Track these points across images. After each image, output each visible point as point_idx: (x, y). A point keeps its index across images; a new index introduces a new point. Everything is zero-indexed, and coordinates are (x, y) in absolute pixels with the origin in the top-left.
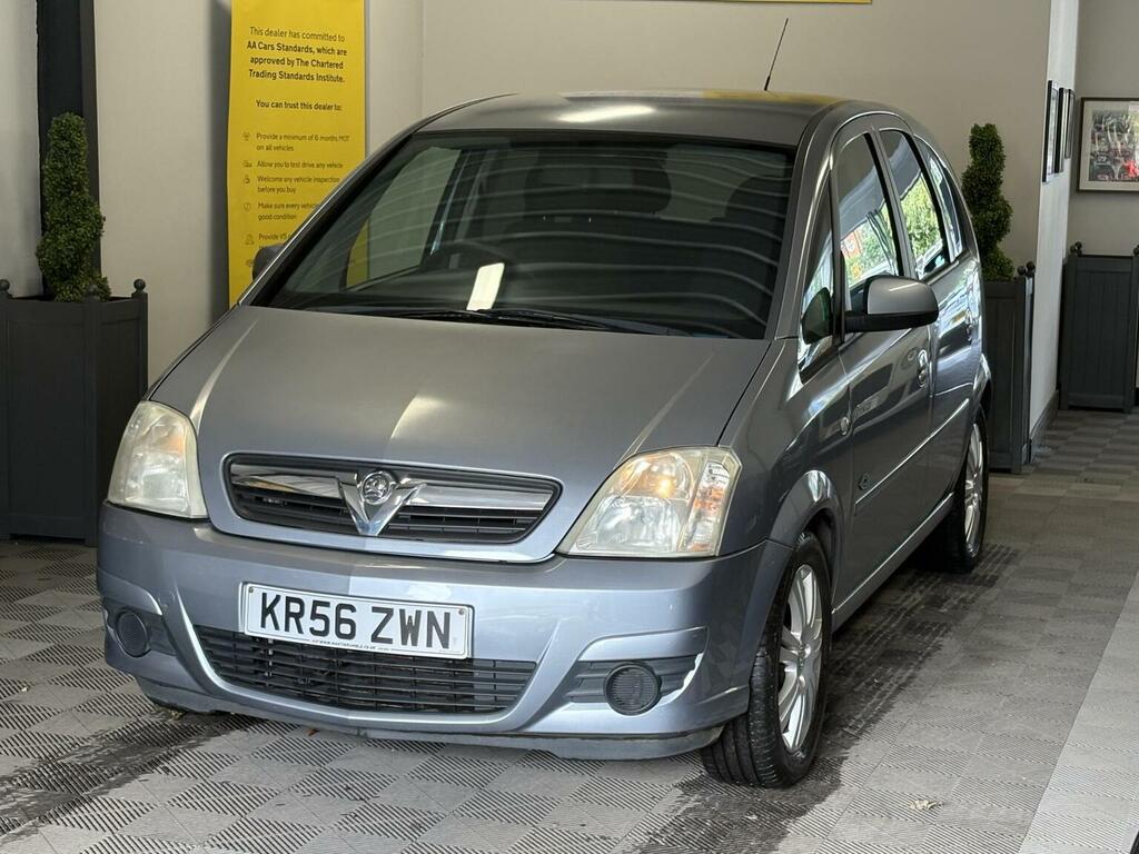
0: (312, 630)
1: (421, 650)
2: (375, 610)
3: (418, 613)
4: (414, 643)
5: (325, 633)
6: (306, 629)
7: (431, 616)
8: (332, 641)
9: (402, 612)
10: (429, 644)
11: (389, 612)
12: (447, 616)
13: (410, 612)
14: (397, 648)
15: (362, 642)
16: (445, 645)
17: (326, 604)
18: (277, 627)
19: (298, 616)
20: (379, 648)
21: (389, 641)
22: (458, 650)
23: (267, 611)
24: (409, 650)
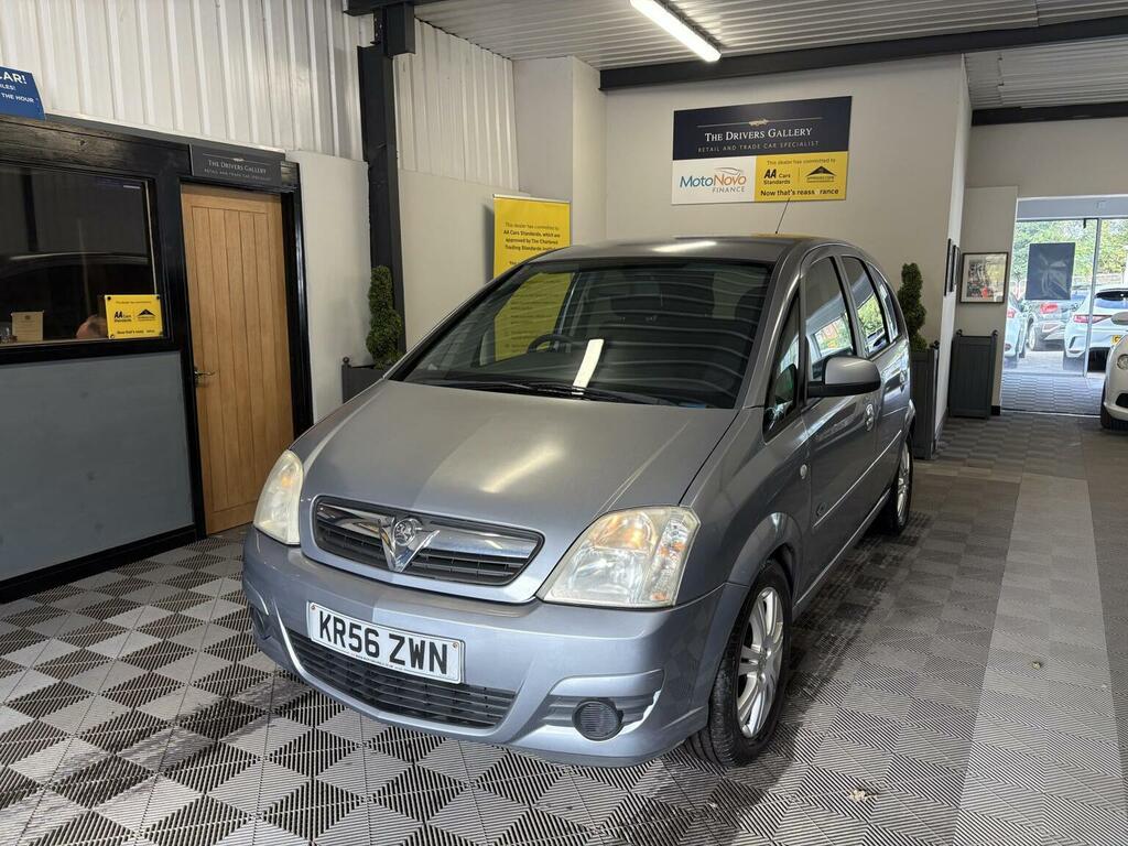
0: (350, 645)
1: (425, 672)
2: (392, 636)
3: (423, 643)
4: (421, 667)
5: (358, 649)
6: (347, 645)
7: (432, 645)
8: (363, 656)
9: (411, 640)
10: (432, 669)
11: (402, 640)
12: (445, 647)
13: (417, 641)
14: (407, 669)
15: (383, 660)
16: (444, 670)
17: (359, 628)
18: (330, 640)
19: (342, 633)
20: (395, 667)
21: (402, 663)
22: (453, 675)
23: (324, 625)
24: (416, 671)
